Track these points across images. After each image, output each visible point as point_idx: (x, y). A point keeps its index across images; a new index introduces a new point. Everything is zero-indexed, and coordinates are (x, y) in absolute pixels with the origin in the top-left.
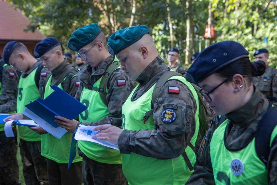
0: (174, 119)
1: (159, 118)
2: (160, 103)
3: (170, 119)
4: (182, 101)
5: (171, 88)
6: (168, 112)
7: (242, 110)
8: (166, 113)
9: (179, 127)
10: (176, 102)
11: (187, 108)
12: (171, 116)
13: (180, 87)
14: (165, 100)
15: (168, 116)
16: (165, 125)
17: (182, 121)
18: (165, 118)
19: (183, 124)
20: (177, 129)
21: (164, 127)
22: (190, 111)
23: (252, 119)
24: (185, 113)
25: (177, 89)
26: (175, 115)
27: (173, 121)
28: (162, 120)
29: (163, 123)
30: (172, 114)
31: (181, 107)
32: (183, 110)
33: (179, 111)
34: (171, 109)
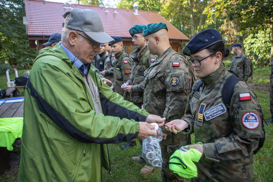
0: (178, 83)
1: (169, 83)
2: (169, 73)
3: (175, 83)
4: (182, 71)
5: (174, 63)
6: (174, 79)
7: (213, 74)
8: (172, 80)
9: (181, 88)
10: (178, 72)
11: (185, 74)
12: (176, 81)
13: (180, 61)
14: (171, 71)
15: (174, 82)
16: (173, 87)
17: (183, 83)
18: (173, 83)
19: (183, 86)
20: (180, 89)
21: (173, 88)
22: (187, 76)
23: (218, 81)
24: (184, 79)
25: (178, 63)
26: (178, 81)
27: (177, 84)
28: (171, 84)
29: (171, 86)
30: (177, 80)
31: (182, 74)
32: (183, 76)
33: (181, 77)
34: (176, 77)
